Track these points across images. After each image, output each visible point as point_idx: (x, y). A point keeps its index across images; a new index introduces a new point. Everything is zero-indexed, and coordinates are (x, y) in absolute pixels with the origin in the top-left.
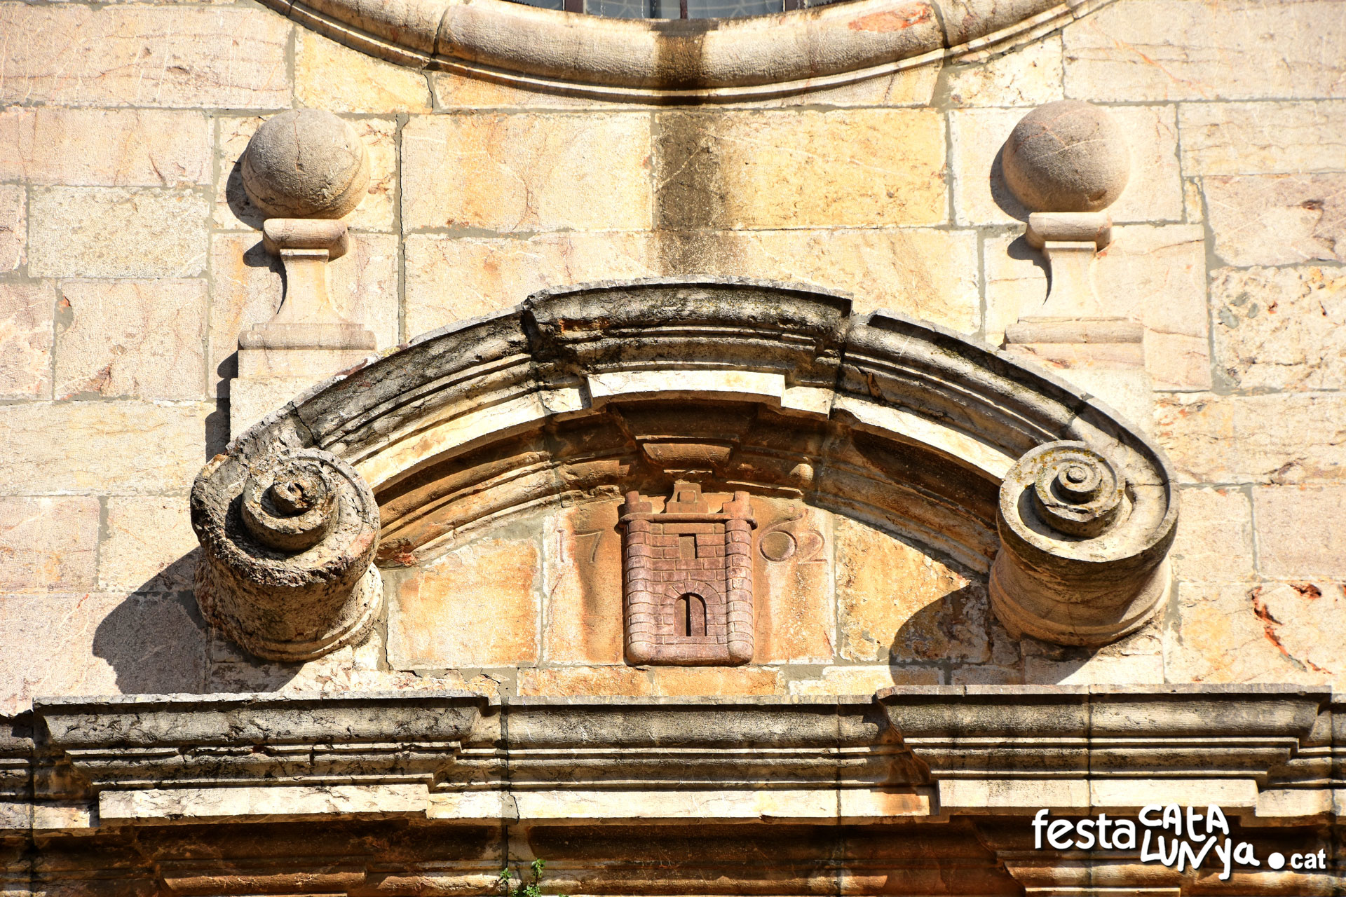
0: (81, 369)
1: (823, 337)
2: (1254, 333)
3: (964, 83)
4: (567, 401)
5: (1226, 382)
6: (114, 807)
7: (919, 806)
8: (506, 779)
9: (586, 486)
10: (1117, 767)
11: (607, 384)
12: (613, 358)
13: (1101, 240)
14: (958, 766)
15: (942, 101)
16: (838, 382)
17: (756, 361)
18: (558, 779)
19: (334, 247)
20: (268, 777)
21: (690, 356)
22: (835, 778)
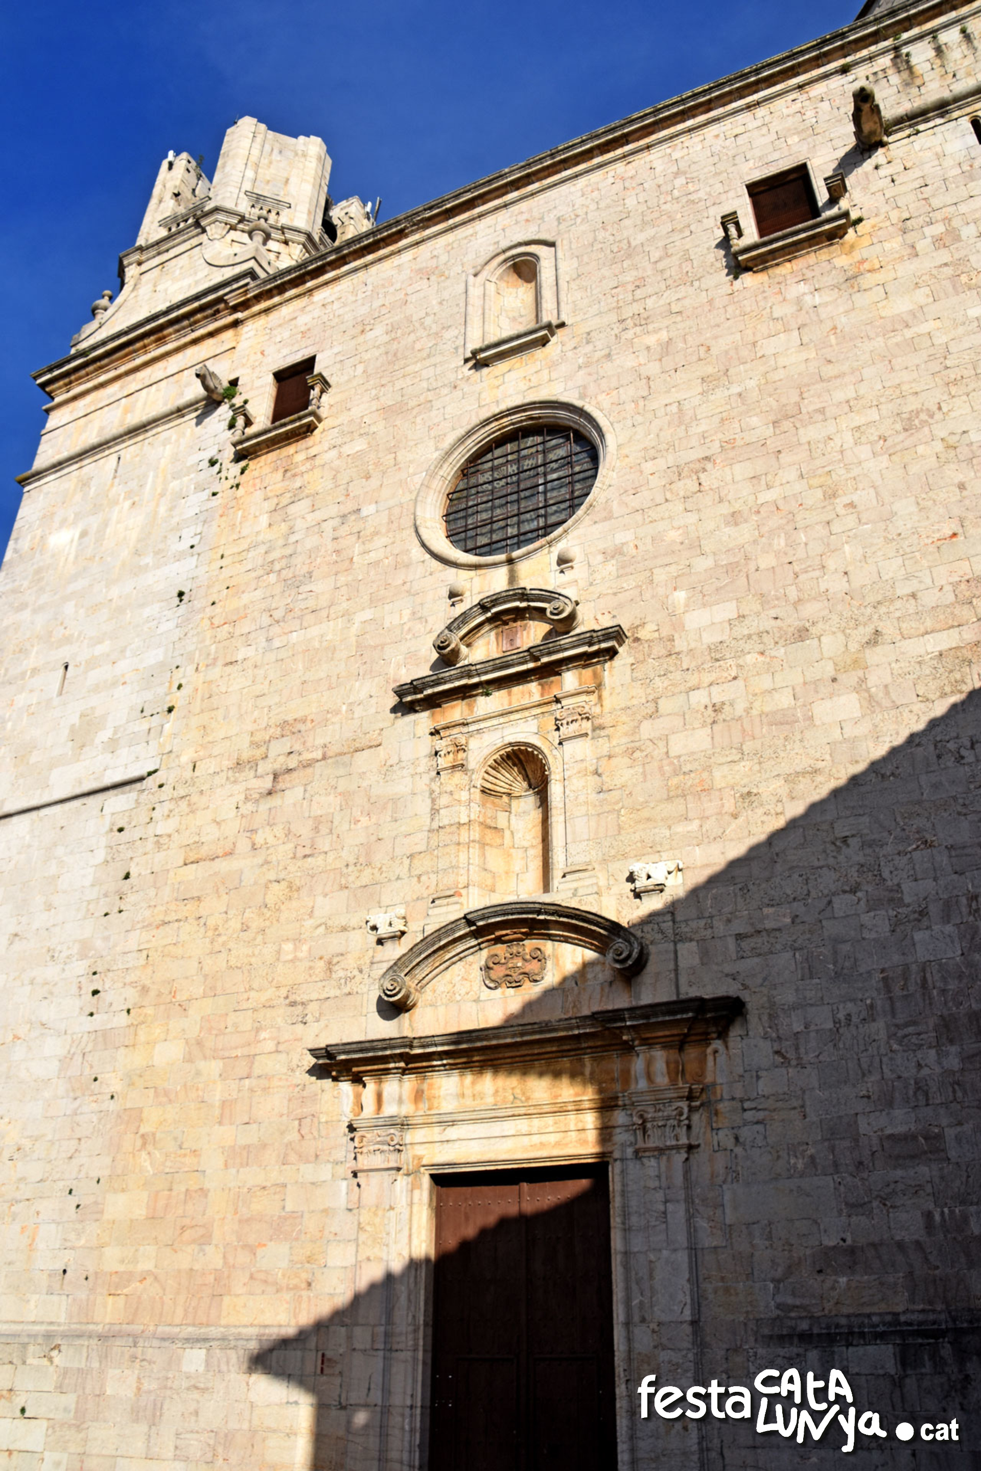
0: (428, 629)
1: (523, 594)
2: (596, 575)
3: (552, 549)
4: (489, 615)
5: (591, 584)
6: (426, 693)
7: (539, 664)
8: (479, 675)
9: (496, 627)
10: (566, 649)
11: (494, 610)
12: (494, 606)
13: (572, 567)
14: (543, 655)
15: (549, 552)
16: (528, 600)
17: (515, 600)
18: (486, 673)
19: (461, 601)
20: (445, 683)
21: (505, 602)
22: (525, 662)
